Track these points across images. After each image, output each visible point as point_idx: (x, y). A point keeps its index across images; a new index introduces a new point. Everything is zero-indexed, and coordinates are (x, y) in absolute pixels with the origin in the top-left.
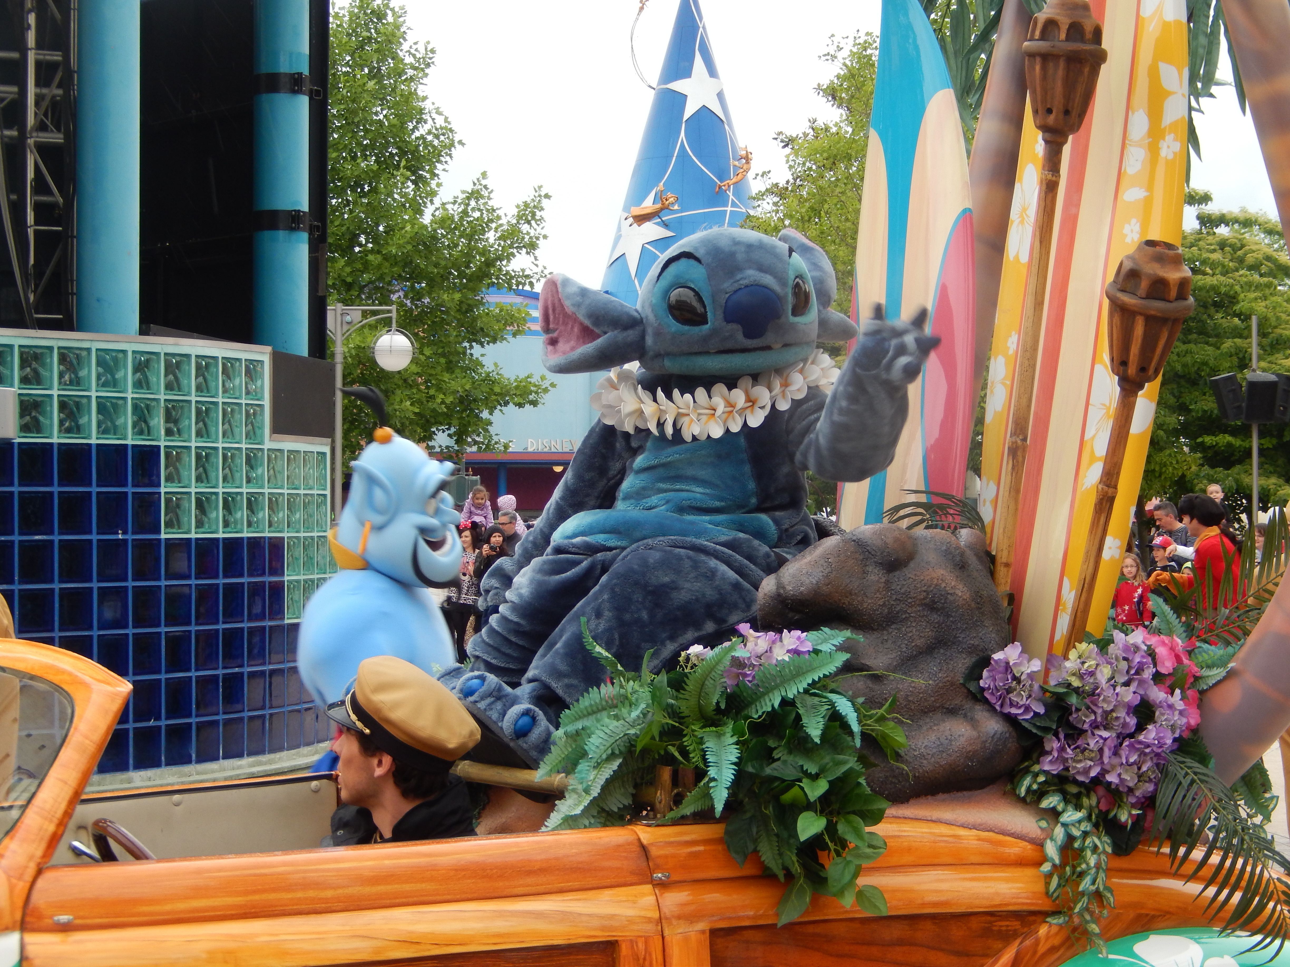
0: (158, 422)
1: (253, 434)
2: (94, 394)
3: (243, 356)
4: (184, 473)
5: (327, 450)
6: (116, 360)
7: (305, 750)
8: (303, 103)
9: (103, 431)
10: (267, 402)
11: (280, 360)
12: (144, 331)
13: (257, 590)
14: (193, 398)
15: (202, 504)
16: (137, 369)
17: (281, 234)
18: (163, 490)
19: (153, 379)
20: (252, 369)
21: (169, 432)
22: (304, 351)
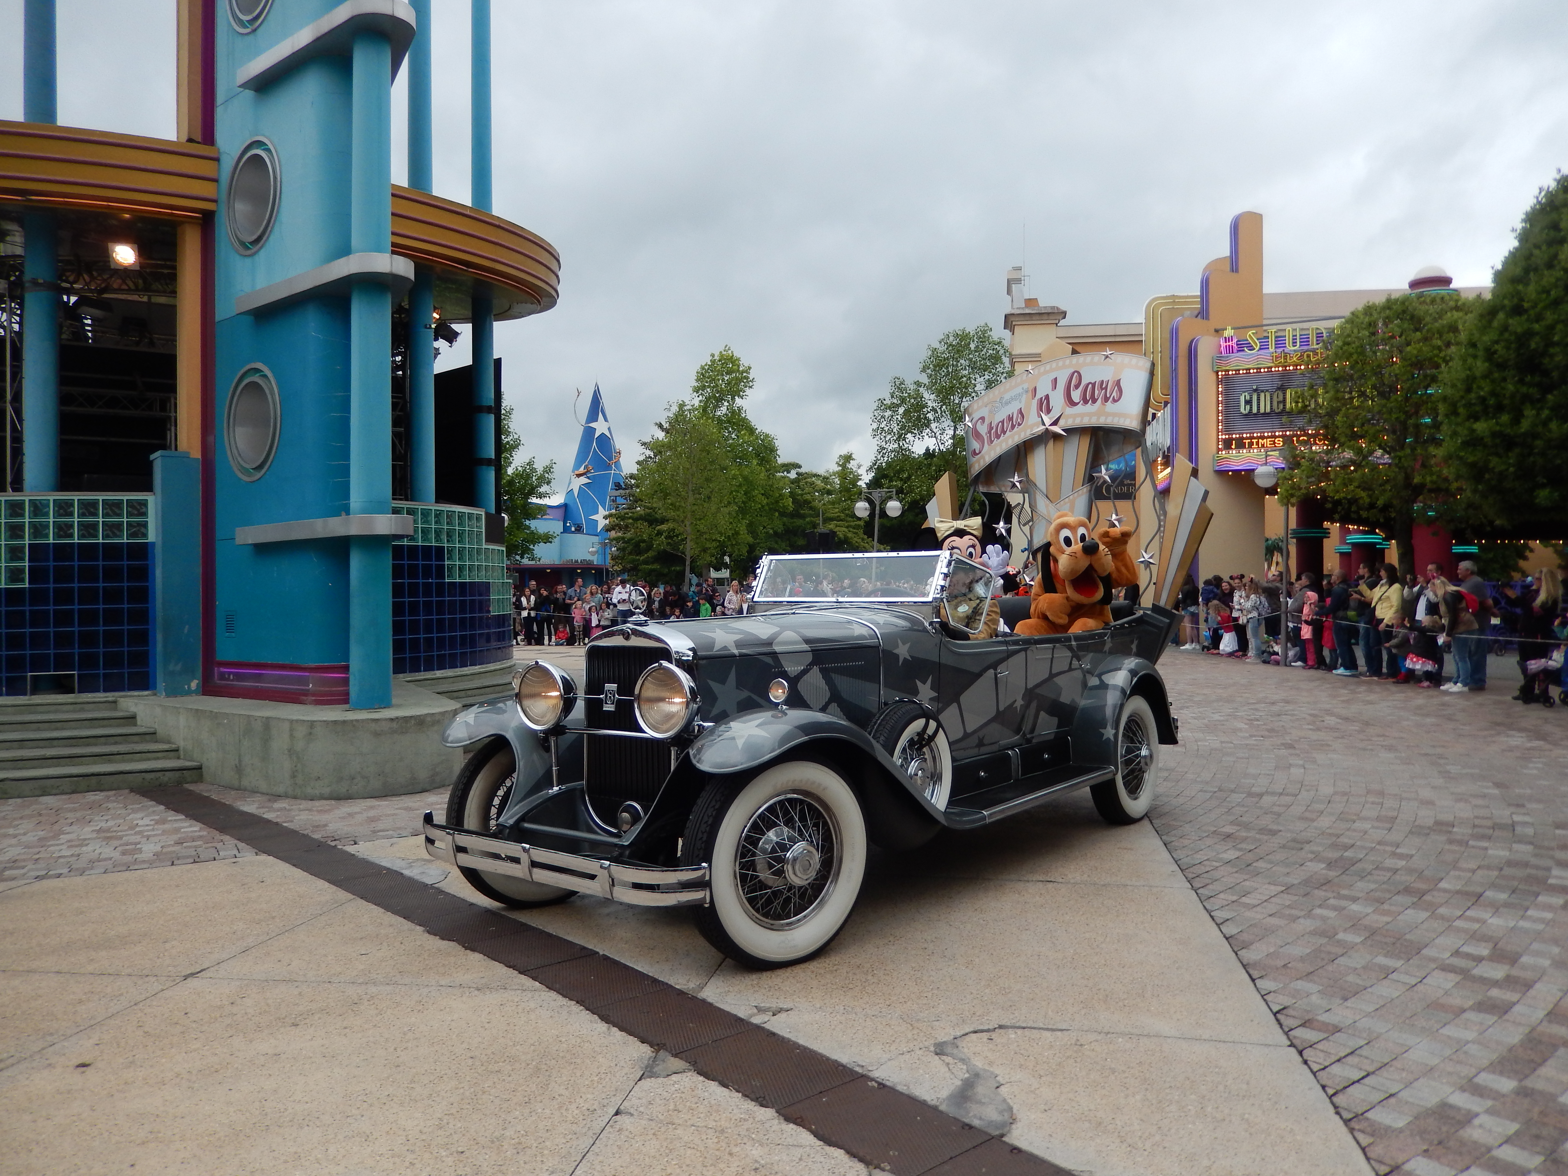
0: (444, 537)
1: (479, 542)
2: (420, 526)
3: (475, 512)
4: (454, 557)
5: (504, 549)
6: (428, 513)
7: (498, 663)
8: (492, 417)
9: (423, 540)
10: (483, 530)
11: (488, 514)
12: (437, 502)
13: (481, 602)
14: (457, 528)
15: (461, 568)
16: (436, 516)
17: (484, 467)
18: (446, 563)
19: (442, 521)
20: (478, 518)
21: (448, 541)
22: (494, 512)
